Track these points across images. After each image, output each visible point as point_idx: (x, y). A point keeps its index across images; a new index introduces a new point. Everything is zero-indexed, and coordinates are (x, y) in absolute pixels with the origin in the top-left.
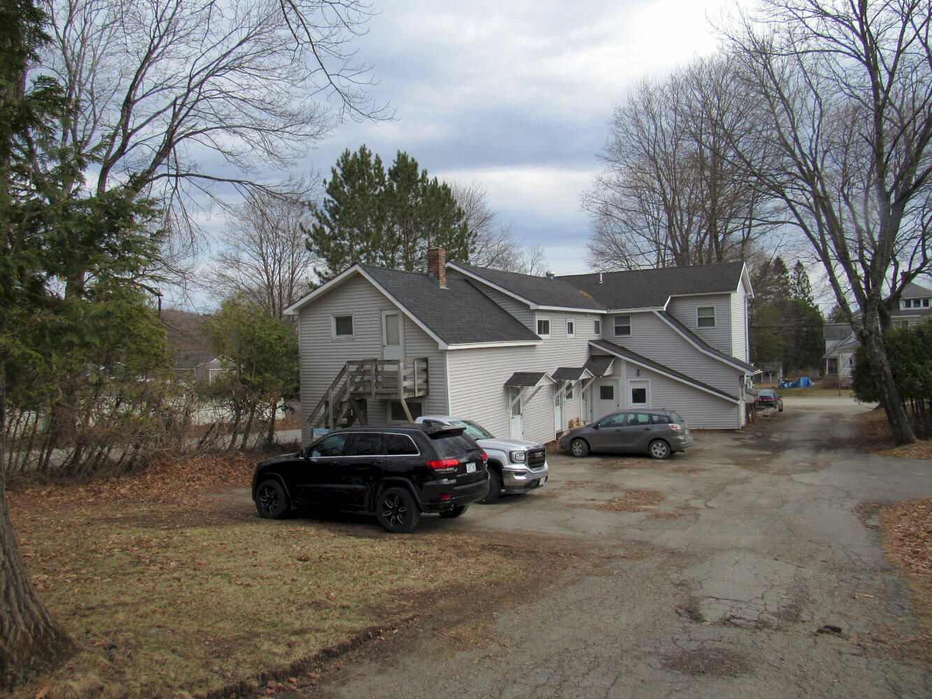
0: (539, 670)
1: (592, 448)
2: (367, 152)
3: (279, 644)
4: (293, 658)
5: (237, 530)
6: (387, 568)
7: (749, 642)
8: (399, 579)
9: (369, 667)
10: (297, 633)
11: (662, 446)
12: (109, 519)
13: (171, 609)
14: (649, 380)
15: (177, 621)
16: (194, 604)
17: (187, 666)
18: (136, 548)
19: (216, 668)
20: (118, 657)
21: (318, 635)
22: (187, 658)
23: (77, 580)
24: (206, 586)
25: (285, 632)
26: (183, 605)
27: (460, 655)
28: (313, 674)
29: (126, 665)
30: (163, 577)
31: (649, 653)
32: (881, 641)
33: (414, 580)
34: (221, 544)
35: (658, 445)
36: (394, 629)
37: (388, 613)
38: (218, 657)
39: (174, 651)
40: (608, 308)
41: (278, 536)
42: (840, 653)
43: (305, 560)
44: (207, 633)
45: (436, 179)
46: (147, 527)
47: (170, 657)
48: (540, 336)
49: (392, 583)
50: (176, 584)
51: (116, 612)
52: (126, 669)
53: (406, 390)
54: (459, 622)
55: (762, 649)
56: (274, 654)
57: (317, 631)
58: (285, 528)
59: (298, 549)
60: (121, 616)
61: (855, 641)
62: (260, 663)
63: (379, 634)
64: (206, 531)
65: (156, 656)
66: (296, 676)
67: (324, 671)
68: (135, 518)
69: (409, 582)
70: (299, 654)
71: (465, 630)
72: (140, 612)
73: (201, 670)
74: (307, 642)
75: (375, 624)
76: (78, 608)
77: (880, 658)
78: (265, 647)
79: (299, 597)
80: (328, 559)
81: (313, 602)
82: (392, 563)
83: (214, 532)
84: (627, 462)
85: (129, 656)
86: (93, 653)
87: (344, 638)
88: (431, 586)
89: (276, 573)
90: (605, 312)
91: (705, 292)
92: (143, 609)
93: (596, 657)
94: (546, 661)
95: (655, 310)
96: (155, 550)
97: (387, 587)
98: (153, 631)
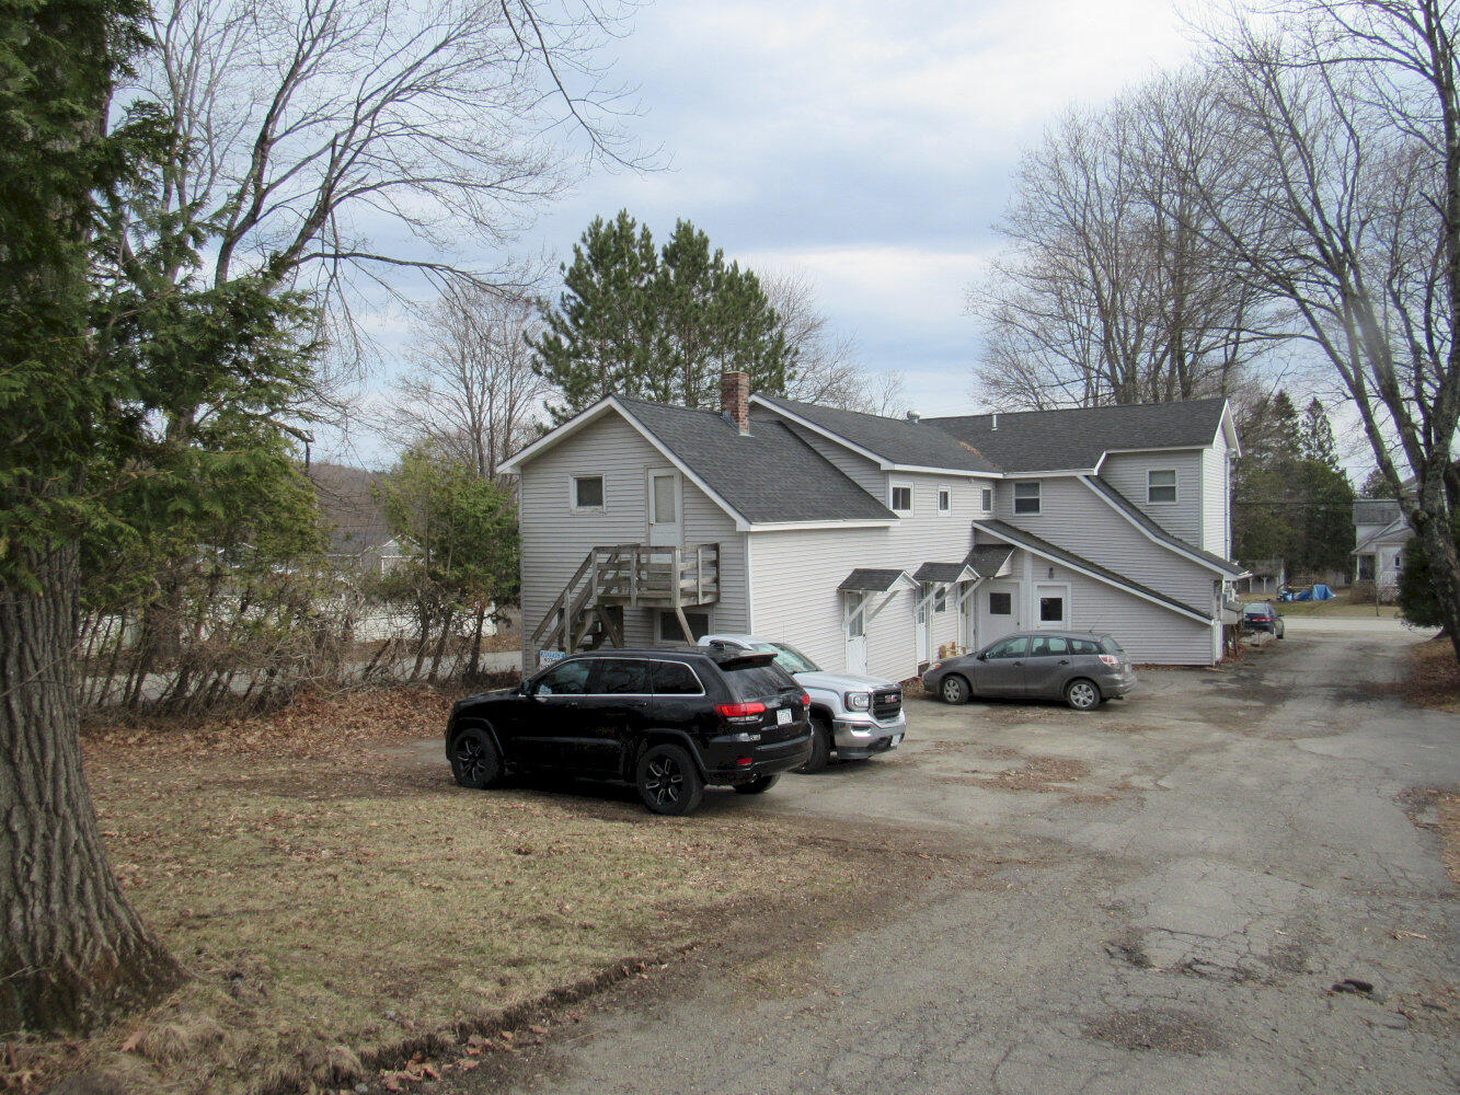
0: (887, 1034)
1: (975, 691)
2: (629, 220)
3: (486, 979)
4: (508, 1002)
5: (423, 803)
6: (653, 869)
7: (1221, 1002)
8: (670, 886)
9: (623, 1020)
10: (515, 963)
11: (1087, 690)
12: (229, 781)
13: (322, 922)
14: (1069, 585)
15: (332, 940)
16: (357, 914)
17: (347, 1008)
18: (270, 828)
19: (392, 1013)
20: (245, 991)
21: (547, 968)
22: (349, 996)
23: (182, 873)
24: (376, 888)
25: (496, 962)
26: (342, 916)
27: (762, 1006)
28: (537, 1028)
29: (257, 1003)
30: (310, 873)
31: (1062, 1014)
32: (1438, 1008)
33: (694, 889)
34: (398, 825)
35: (1080, 688)
36: (662, 963)
37: (652, 938)
38: (395, 996)
39: (328, 985)
40: (1007, 469)
41: (484, 815)
42: (1370, 1024)
43: (526, 853)
44: (377, 960)
45: (735, 263)
46: (286, 796)
47: (322, 993)
48: (895, 512)
49: (659, 891)
50: (330, 884)
51: (241, 923)
52: (257, 1009)
53: (685, 594)
54: (762, 955)
55: (1242, 1013)
56: (479, 995)
57: (544, 961)
58: (495, 803)
59: (516, 835)
60: (248, 930)
61: (1394, 1005)
62: (458, 1007)
63: (639, 969)
64: (376, 803)
65: (302, 992)
66: (512, 1030)
67: (554, 1023)
68: (268, 782)
69: (685, 891)
70: (517, 996)
71: (772, 969)
72: (277, 925)
73: (369, 1016)
74: (529, 978)
75: (633, 954)
76: (185, 915)
77: (1434, 1033)
78: (466, 982)
79: (516, 909)
80: (561, 853)
81: (538, 918)
82: (659, 861)
83: (388, 806)
84: (1030, 713)
85: (262, 990)
86: (208, 983)
87: (586, 975)
88: (720, 898)
89: (481, 872)
90: (1000, 476)
91: (1163, 446)
92: (281, 920)
93: (977, 1017)
94: (898, 1020)
95: (1080, 474)
96: (299, 831)
97: (652, 898)
98: (296, 954)
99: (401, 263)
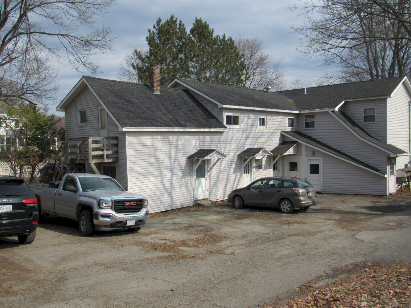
1: (245, 203)
2: (174, 19)
11: (288, 204)
14: (321, 158)
35: (285, 203)
40: (301, 109)
45: (224, 34)
48: (228, 126)
84: (258, 213)
90: (297, 112)
91: (368, 97)
95: (329, 110)
99: (51, 35)
